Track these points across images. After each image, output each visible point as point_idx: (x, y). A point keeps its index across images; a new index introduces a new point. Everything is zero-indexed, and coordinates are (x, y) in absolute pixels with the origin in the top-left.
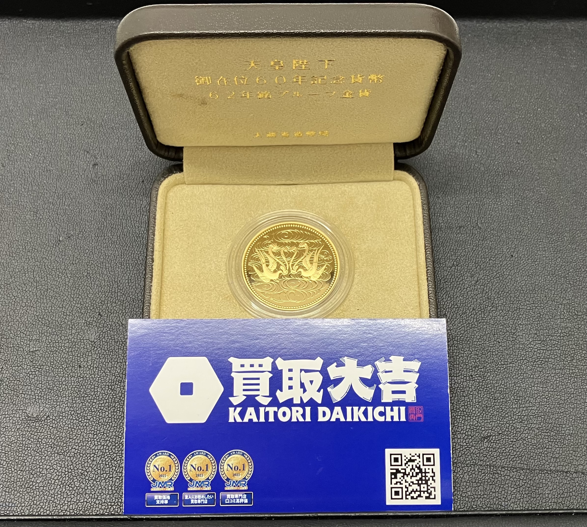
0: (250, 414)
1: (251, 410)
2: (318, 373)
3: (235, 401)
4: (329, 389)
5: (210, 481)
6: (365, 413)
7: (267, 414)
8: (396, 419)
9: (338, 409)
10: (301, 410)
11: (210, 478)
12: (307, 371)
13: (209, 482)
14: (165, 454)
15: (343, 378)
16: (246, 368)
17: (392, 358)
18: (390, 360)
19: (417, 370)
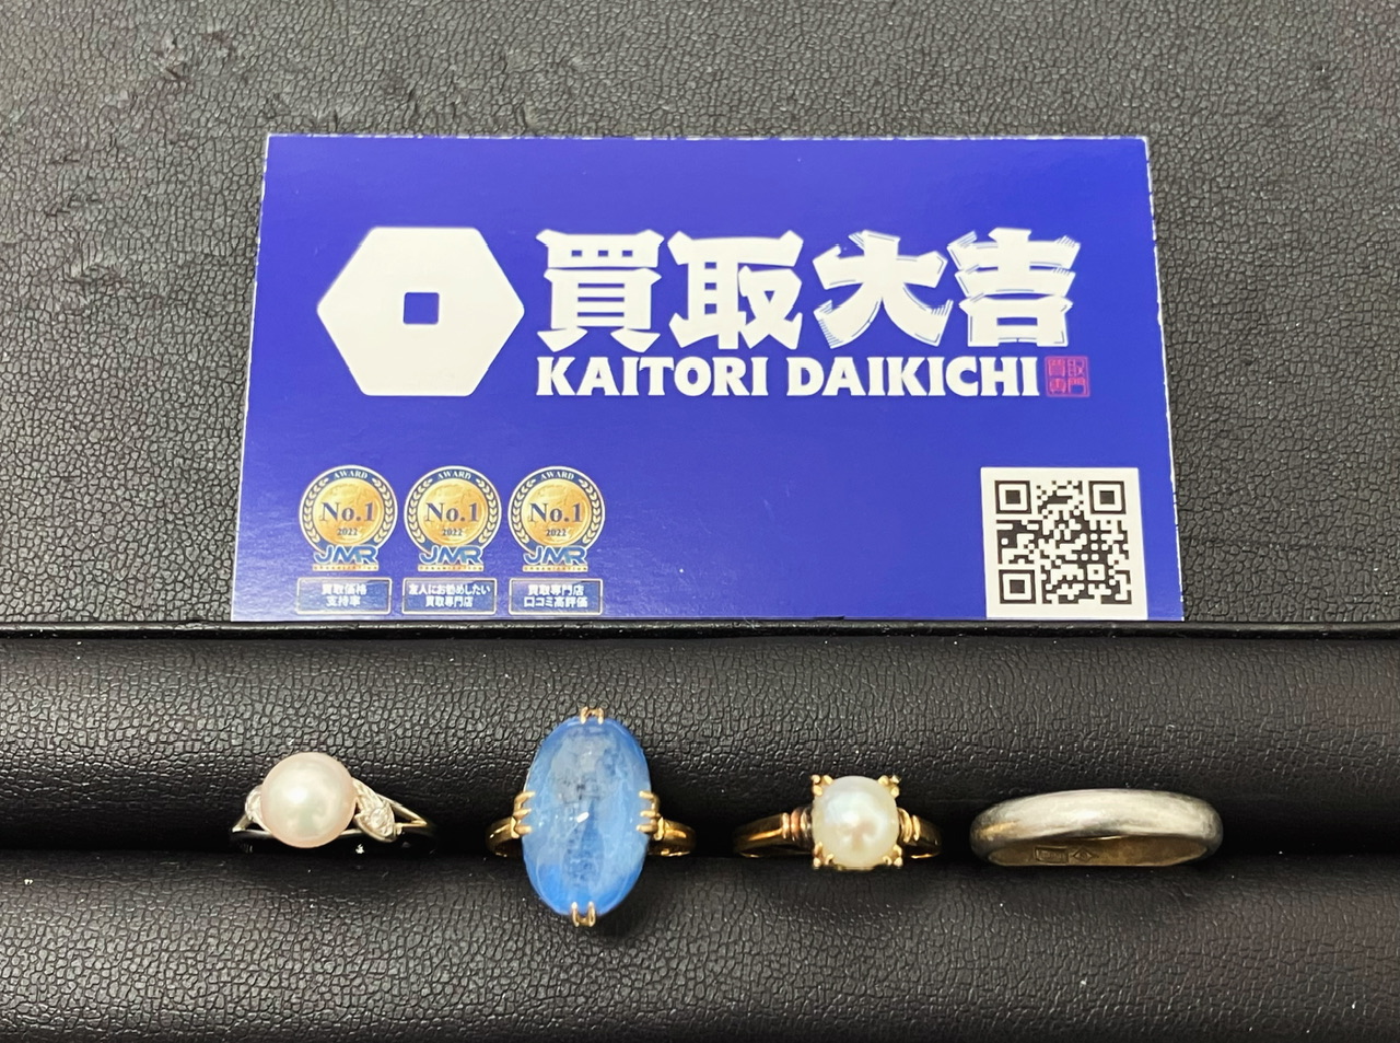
0: (598, 374)
1: (598, 365)
2: (789, 272)
3: (554, 340)
4: (819, 314)
5: (481, 548)
6: (923, 375)
7: (643, 376)
8: (1011, 390)
9: (844, 364)
10: (739, 365)
11: (481, 540)
12: (755, 267)
13: (478, 551)
14: (358, 474)
15: (858, 286)
16: (588, 258)
17: (995, 233)
18: (991, 240)
19: (1069, 265)
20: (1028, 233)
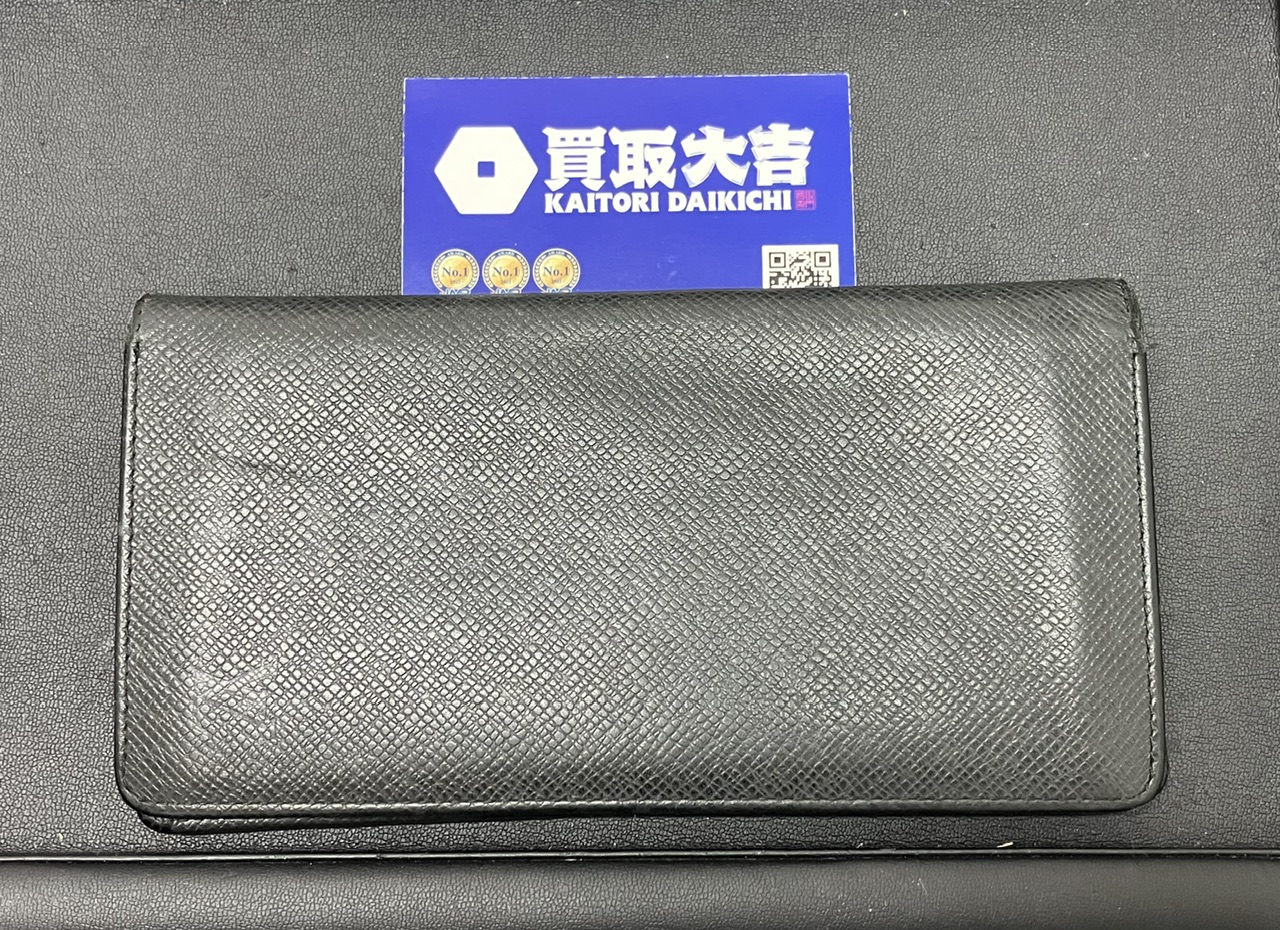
0: (575, 202)
1: (575, 197)
2: (669, 148)
3: (553, 185)
4: (684, 169)
5: (521, 290)
6: (735, 200)
7: (598, 203)
8: (778, 207)
9: (697, 196)
10: (645, 197)
11: (520, 285)
12: (652, 146)
14: (459, 253)
15: (703, 155)
16: (570, 142)
17: (772, 126)
18: (769, 130)
19: (808, 142)
20: (788, 126)
